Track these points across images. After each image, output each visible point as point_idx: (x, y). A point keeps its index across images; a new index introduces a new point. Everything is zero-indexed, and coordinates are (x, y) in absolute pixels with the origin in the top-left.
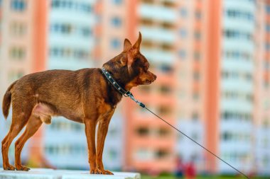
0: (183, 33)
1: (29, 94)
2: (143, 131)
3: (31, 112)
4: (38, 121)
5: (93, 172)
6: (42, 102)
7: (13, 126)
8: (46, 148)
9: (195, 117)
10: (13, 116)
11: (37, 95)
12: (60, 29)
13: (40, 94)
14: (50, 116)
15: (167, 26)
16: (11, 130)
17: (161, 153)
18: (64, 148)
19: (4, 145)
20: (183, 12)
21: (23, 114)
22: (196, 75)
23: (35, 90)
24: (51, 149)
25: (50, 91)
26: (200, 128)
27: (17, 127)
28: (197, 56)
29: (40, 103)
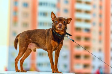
0: (94, 15)
1: (27, 39)
2: (78, 57)
3: (27, 47)
4: (30, 51)
5: (53, 72)
6: (32, 42)
7: (19, 53)
8: (37, 64)
9: (100, 50)
10: (20, 49)
11: (30, 40)
12: (42, 14)
13: (31, 39)
14: (35, 49)
15: (87, 12)
16: (19, 55)
17: (86, 66)
18: (45, 64)
19: (16, 61)
20: (94, 6)
21: (24, 48)
22: (100, 33)
23: (29, 37)
24: (40, 65)
25: (36, 38)
26: (102, 55)
27: (21, 53)
28: (100, 24)
29: (32, 43)
